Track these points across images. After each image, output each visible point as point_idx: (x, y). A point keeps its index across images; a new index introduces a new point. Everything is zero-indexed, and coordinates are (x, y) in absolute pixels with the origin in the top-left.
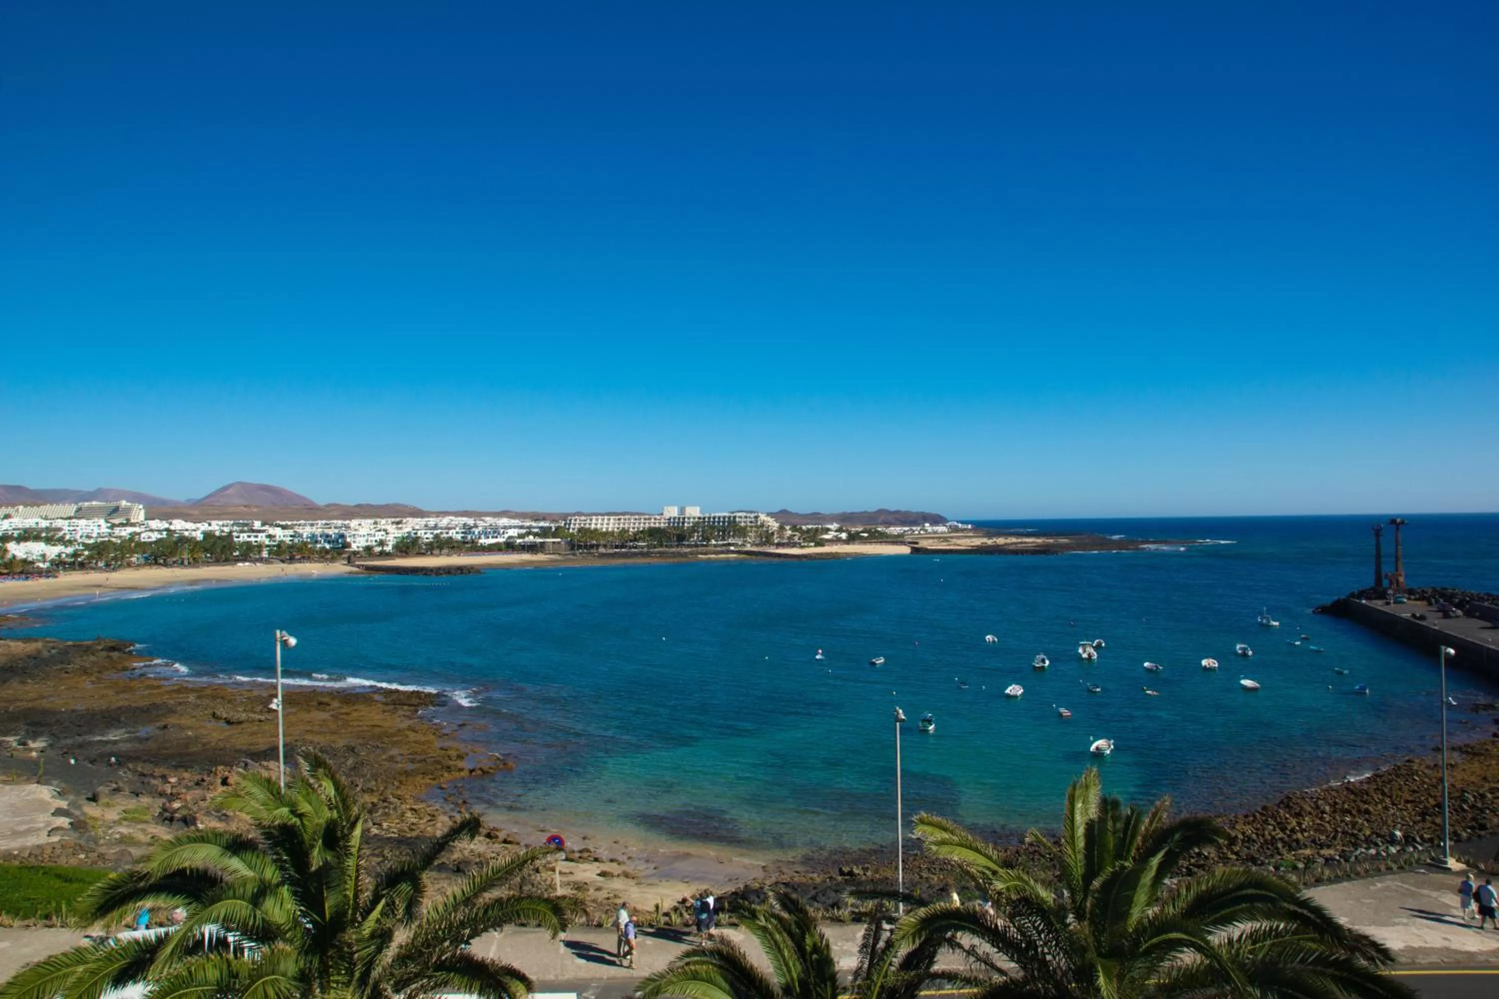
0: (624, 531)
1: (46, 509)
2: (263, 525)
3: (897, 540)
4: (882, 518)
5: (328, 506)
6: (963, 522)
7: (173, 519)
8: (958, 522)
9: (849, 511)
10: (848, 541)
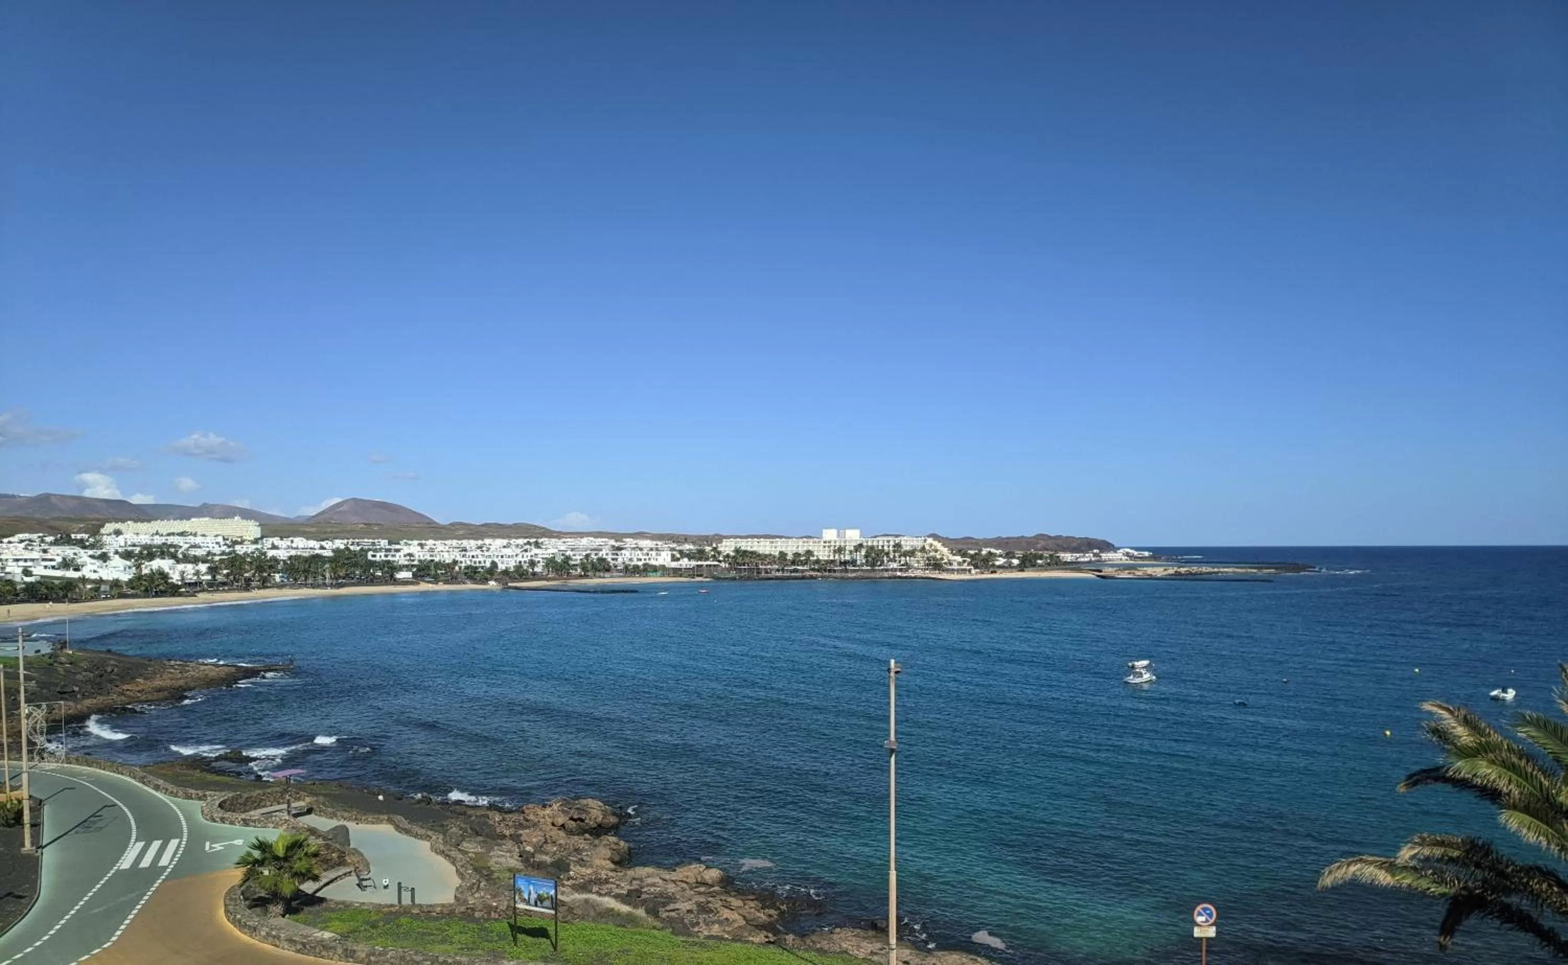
0: (783, 555)
1: (157, 525)
2: (390, 543)
3: (1074, 566)
4: (1042, 543)
5: (452, 524)
6: (1137, 549)
7: (294, 537)
8: (1132, 548)
9: (1004, 536)
10: (1021, 568)
